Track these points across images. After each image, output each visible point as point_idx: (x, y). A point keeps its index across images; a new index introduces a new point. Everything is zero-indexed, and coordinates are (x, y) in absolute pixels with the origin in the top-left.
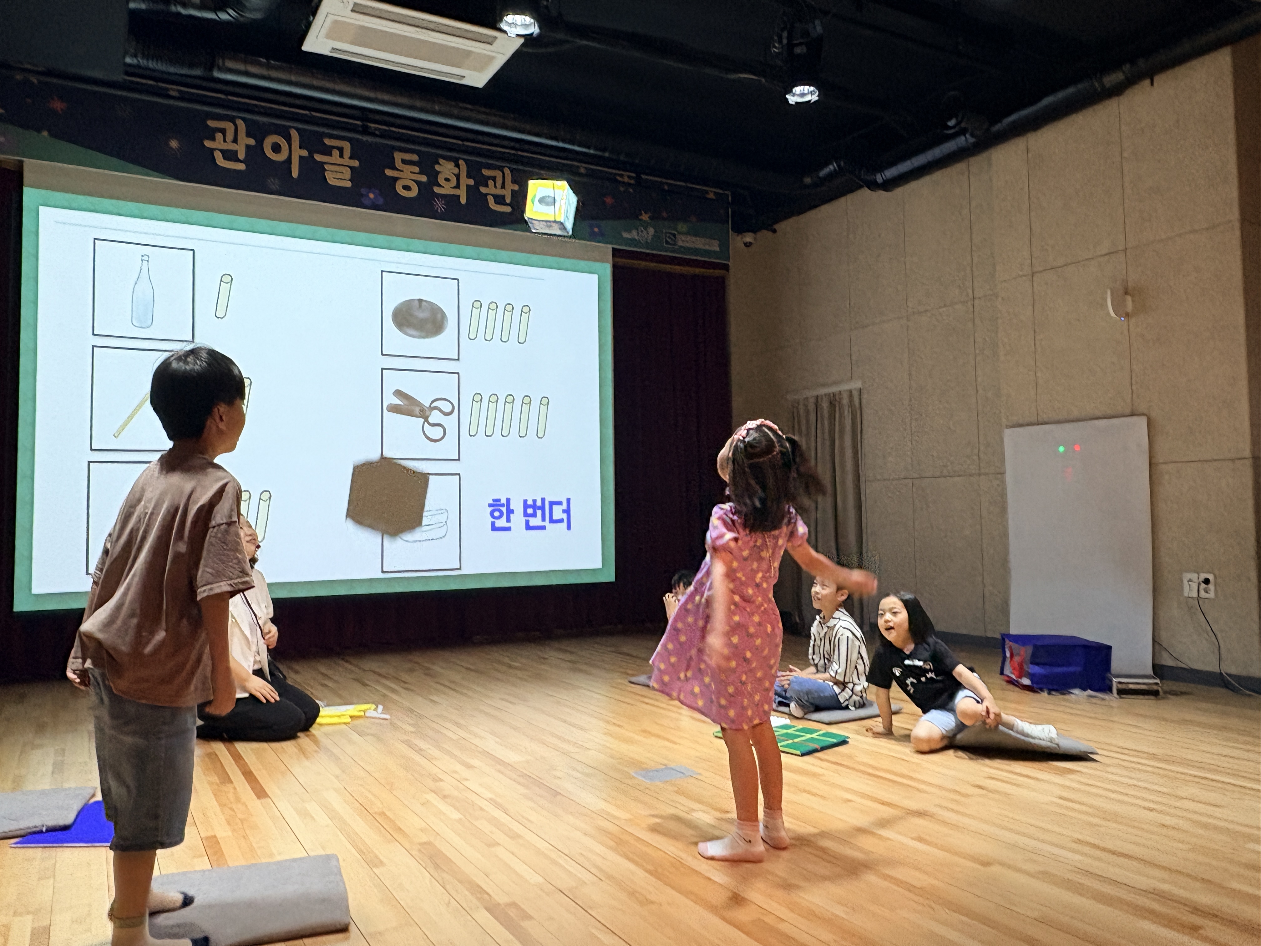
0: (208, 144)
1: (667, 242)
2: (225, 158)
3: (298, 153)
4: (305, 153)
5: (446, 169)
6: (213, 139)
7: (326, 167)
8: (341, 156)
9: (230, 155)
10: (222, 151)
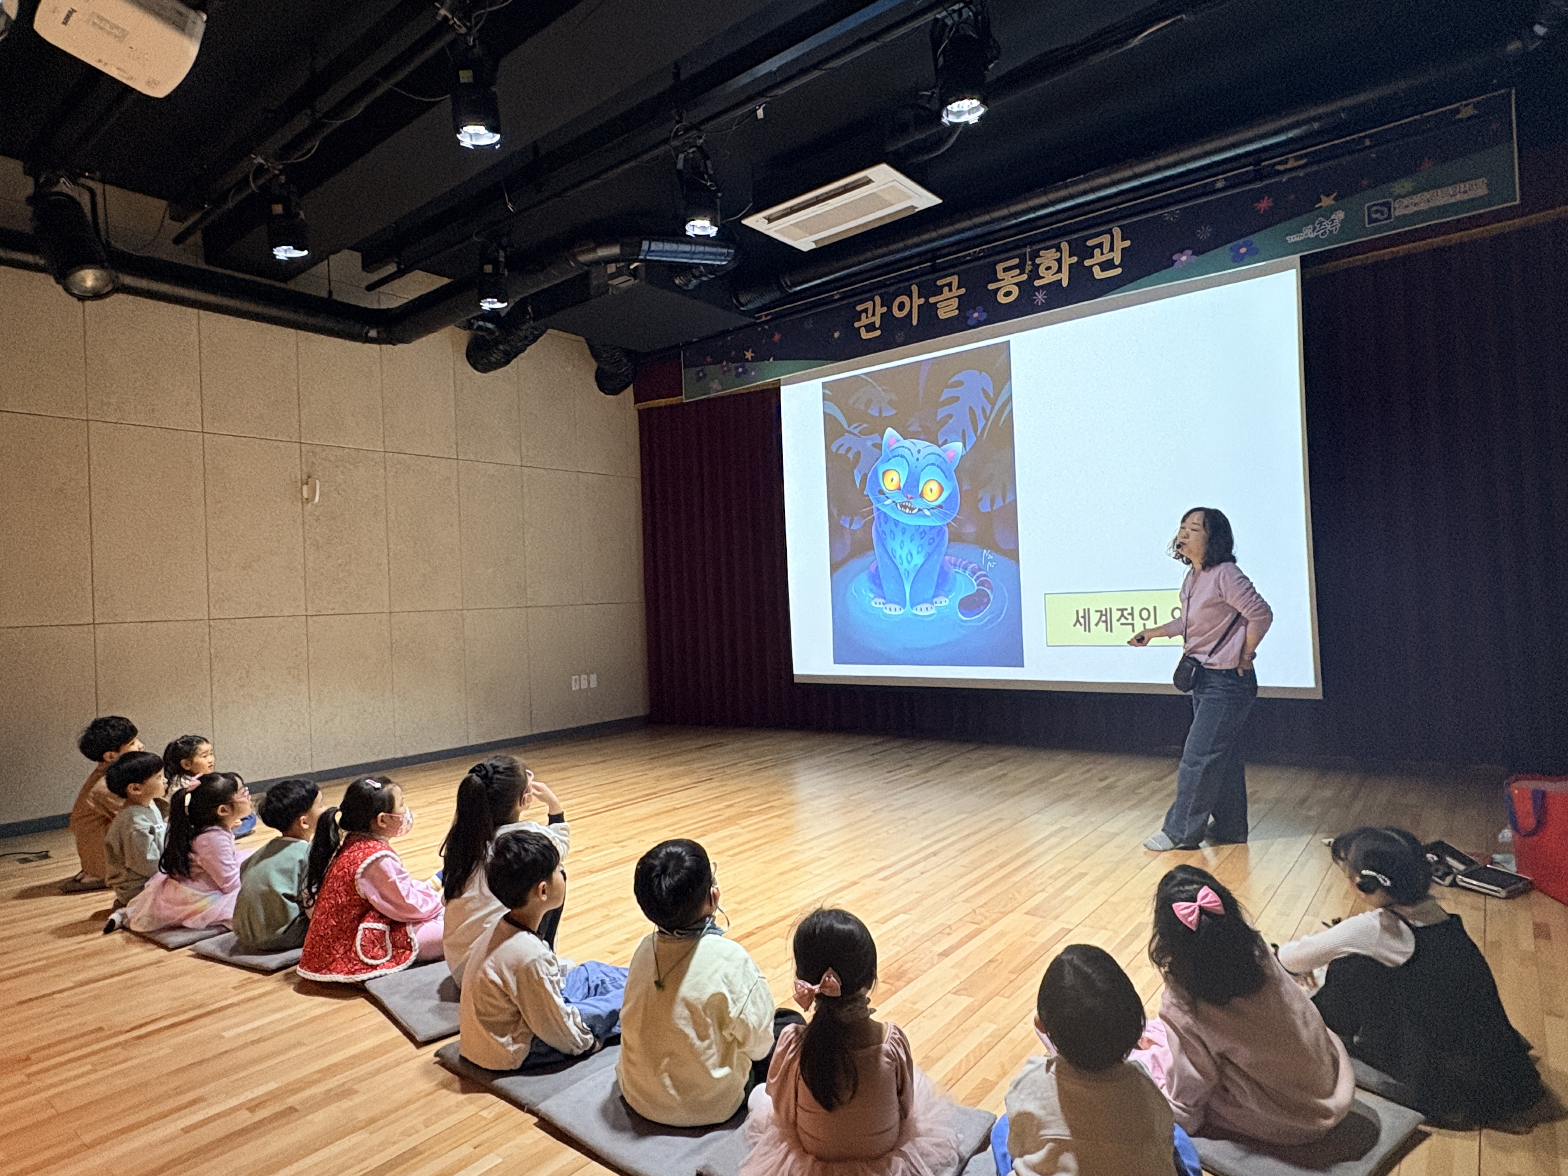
0: (857, 325)
1: (1371, 221)
2: (867, 332)
3: (918, 301)
4: (922, 301)
5: (1048, 258)
6: (860, 320)
7: (938, 306)
8: (950, 290)
9: (870, 327)
10: (865, 326)
